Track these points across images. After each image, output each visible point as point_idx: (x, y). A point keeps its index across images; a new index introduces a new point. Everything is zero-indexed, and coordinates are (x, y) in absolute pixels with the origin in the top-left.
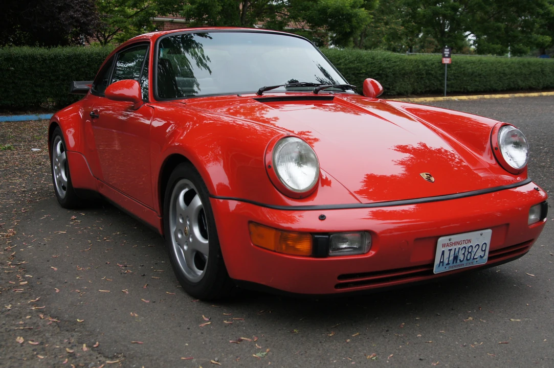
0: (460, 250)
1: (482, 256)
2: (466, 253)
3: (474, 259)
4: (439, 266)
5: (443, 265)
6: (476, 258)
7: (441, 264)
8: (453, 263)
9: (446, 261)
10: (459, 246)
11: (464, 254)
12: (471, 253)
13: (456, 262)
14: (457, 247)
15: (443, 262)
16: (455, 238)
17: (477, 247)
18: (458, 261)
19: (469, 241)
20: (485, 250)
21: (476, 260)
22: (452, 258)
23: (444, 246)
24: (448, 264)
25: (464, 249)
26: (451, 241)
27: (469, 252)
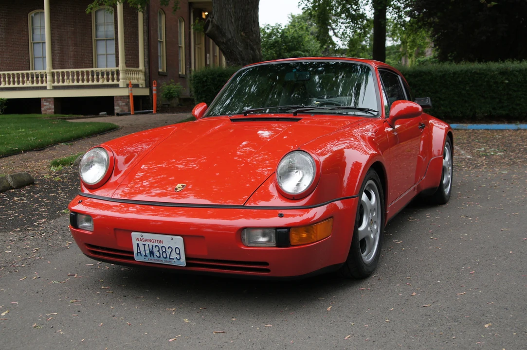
0: (154, 247)
1: (178, 258)
2: (161, 252)
3: (170, 258)
4: (138, 255)
5: (141, 255)
6: (173, 259)
7: (139, 254)
8: (151, 256)
9: (142, 252)
10: (152, 244)
11: (158, 251)
12: (165, 252)
13: (154, 257)
14: (151, 244)
15: (140, 252)
16: (147, 236)
17: (170, 249)
18: (155, 256)
19: (161, 242)
20: (179, 254)
21: (174, 261)
22: (148, 252)
23: (137, 239)
24: (146, 256)
25: (157, 247)
26: (143, 238)
27: (163, 252)
